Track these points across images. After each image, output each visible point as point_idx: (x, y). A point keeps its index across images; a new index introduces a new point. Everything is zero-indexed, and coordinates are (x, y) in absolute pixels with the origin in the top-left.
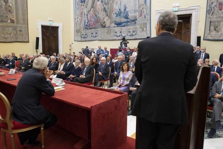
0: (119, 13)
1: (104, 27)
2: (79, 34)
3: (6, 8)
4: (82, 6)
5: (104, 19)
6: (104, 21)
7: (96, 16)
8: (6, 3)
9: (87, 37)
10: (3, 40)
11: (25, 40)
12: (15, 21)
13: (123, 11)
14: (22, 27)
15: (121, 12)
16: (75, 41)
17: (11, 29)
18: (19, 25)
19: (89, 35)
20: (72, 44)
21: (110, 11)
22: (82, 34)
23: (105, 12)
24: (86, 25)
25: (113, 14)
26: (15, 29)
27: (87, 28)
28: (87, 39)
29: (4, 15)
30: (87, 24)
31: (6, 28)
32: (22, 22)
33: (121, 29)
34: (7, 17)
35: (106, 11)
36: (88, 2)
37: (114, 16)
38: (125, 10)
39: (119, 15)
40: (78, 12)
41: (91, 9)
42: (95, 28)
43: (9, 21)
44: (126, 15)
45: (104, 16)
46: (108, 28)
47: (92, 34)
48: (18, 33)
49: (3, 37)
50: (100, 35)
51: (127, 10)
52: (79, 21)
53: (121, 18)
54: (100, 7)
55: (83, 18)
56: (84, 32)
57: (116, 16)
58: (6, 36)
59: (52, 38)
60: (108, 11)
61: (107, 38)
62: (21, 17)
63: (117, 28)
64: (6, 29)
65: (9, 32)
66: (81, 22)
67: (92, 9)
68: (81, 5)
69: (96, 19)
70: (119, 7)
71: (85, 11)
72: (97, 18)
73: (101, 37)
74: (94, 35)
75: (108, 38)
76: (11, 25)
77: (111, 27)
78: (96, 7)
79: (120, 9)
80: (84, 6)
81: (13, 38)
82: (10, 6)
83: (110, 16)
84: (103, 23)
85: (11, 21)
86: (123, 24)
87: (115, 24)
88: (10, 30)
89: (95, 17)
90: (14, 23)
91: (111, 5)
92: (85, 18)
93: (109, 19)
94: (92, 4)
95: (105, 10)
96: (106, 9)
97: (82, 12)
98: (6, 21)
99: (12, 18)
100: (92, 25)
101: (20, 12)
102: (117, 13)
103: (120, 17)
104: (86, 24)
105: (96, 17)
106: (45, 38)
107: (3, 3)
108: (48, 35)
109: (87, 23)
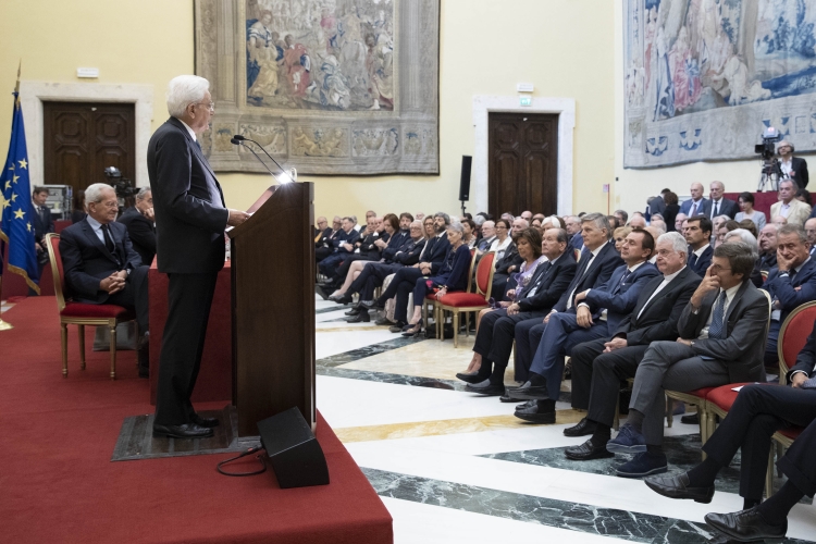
0: (778, 37)
1: (725, 101)
2: (639, 139)
3: (369, 63)
4: (649, 21)
5: (723, 68)
6: (722, 76)
7: (696, 57)
8: (371, 46)
9: (666, 149)
10: (354, 170)
11: (427, 169)
12: (396, 104)
13: (792, 23)
14: (417, 121)
15: (784, 32)
16: (626, 168)
17: (381, 130)
18: (406, 117)
19: (674, 139)
20: (617, 179)
21: (745, 32)
22: (649, 136)
23: (727, 39)
24: (664, 101)
25: (755, 43)
26: (394, 128)
27: (665, 113)
28: (664, 159)
29: (362, 86)
30: (666, 95)
31: (366, 127)
32: (417, 104)
33: (786, 107)
34: (370, 90)
35: (729, 33)
36: (668, 5)
37: (759, 50)
38: (801, 18)
39: (779, 43)
40: (638, 50)
41: (678, 31)
42: (692, 111)
43: (377, 105)
44: (805, 42)
45: (724, 55)
46: (740, 103)
47: (683, 133)
48: (403, 142)
49: (355, 159)
50: (710, 139)
51: (808, 19)
52: (640, 85)
53: (785, 57)
54: (709, 18)
55: (654, 71)
56: (654, 129)
57: (769, 52)
58: (363, 155)
59: (531, 158)
60: (738, 31)
61: (733, 147)
62: (414, 87)
63: (772, 101)
64: (366, 131)
65: (374, 142)
66: (647, 87)
67: (683, 29)
68: (646, 19)
69: (696, 72)
70: (780, 8)
71: (660, 43)
72: (700, 66)
73: (713, 146)
74: (690, 140)
75: (738, 151)
76: (383, 117)
77: (750, 99)
78: (696, 22)
79: (781, 20)
80: (655, 20)
81: (386, 161)
82: (381, 56)
83: (744, 55)
84: (720, 84)
85: (383, 103)
86: (794, 85)
87: (765, 86)
88: (378, 135)
89: (694, 62)
90: (392, 109)
91: (748, 7)
92: (659, 73)
93: (743, 66)
94: (682, 11)
95: (726, 29)
96: (732, 26)
97: (650, 46)
98: (367, 105)
99: (387, 93)
100: (683, 99)
101: (415, 69)
102: (772, 36)
103: (782, 51)
104: (663, 94)
105: (697, 62)
106: (501, 158)
107: (362, 48)
108: (513, 146)
109: (667, 91)
